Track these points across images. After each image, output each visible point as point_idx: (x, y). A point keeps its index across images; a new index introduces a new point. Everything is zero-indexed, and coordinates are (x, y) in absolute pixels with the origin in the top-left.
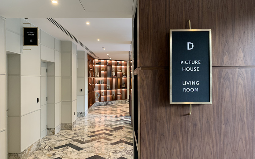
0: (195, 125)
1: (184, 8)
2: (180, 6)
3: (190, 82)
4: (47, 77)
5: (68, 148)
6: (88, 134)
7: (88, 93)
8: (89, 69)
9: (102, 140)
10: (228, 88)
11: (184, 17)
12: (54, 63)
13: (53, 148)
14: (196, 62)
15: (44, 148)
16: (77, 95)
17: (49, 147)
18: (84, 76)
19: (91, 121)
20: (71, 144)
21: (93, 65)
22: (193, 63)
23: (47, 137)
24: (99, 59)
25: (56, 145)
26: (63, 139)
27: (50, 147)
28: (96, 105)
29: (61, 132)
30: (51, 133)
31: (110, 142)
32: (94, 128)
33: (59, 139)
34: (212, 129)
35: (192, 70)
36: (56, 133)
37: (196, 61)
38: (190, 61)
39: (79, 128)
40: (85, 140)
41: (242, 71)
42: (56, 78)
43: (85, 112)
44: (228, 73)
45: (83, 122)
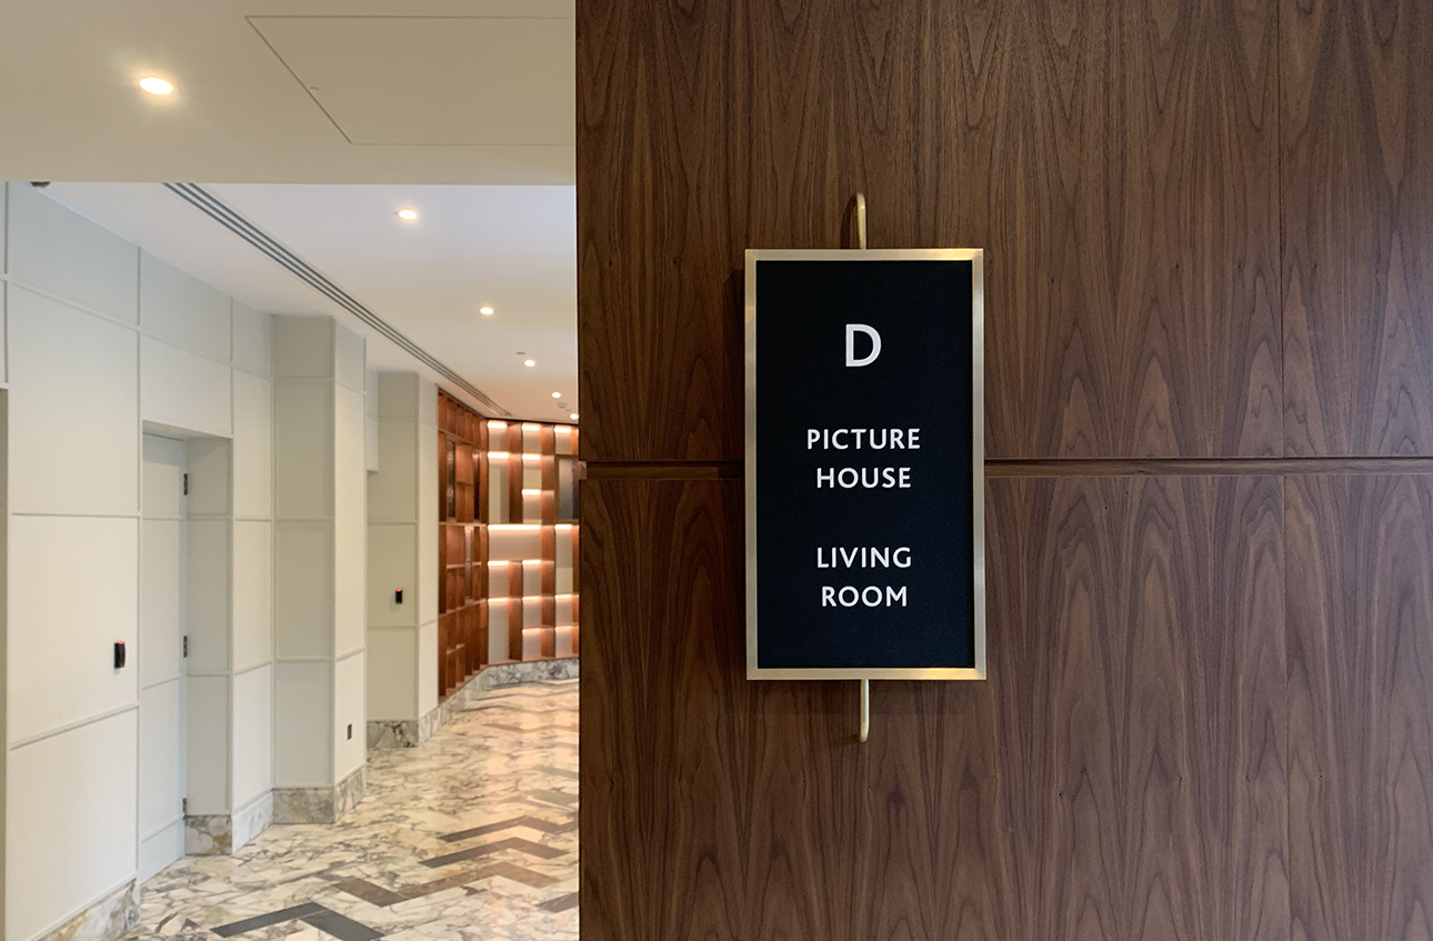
0: (896, 798)
1: (832, 125)
2: (808, 115)
3: (859, 553)
4: (188, 519)
5: (295, 931)
6: (421, 846)
7: (442, 609)
8: (447, 477)
9: (498, 880)
10: (1087, 588)
11: (832, 174)
12: (229, 441)
13: (206, 929)
14: (895, 437)
15: (158, 929)
16: (371, 627)
17: (189, 923)
18: (417, 517)
19: (450, 773)
20: (315, 906)
21: (475, 457)
22: (878, 441)
23: (182, 865)
24: (511, 422)
25: (228, 914)
26: (273, 875)
27: (194, 925)
28: (492, 682)
29: (268, 835)
30: (207, 843)
31: (541, 894)
32: (461, 814)
33: (252, 879)
34: (997, 821)
35: (870, 480)
36: (238, 841)
37: (893, 431)
38: (859, 432)
39: (376, 815)
40: (400, 881)
41: (1162, 490)
42: (236, 525)
43: (422, 722)
44: (1083, 498)
45: (401, 780)
